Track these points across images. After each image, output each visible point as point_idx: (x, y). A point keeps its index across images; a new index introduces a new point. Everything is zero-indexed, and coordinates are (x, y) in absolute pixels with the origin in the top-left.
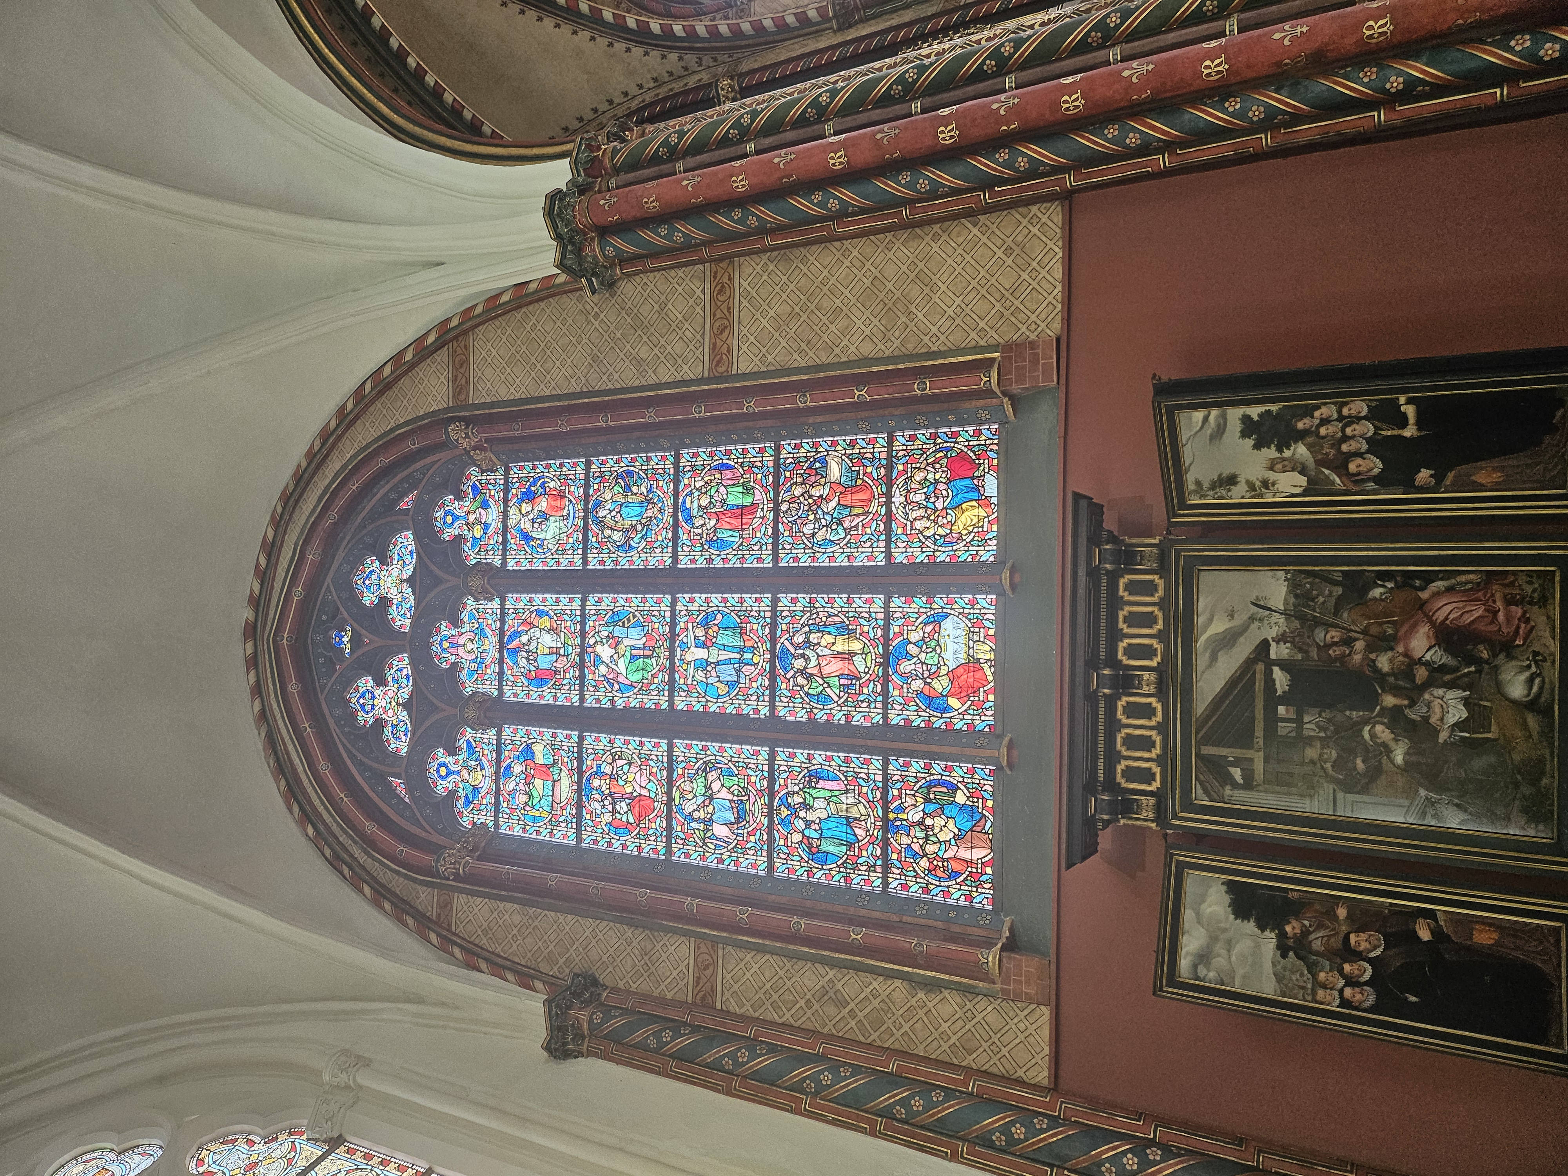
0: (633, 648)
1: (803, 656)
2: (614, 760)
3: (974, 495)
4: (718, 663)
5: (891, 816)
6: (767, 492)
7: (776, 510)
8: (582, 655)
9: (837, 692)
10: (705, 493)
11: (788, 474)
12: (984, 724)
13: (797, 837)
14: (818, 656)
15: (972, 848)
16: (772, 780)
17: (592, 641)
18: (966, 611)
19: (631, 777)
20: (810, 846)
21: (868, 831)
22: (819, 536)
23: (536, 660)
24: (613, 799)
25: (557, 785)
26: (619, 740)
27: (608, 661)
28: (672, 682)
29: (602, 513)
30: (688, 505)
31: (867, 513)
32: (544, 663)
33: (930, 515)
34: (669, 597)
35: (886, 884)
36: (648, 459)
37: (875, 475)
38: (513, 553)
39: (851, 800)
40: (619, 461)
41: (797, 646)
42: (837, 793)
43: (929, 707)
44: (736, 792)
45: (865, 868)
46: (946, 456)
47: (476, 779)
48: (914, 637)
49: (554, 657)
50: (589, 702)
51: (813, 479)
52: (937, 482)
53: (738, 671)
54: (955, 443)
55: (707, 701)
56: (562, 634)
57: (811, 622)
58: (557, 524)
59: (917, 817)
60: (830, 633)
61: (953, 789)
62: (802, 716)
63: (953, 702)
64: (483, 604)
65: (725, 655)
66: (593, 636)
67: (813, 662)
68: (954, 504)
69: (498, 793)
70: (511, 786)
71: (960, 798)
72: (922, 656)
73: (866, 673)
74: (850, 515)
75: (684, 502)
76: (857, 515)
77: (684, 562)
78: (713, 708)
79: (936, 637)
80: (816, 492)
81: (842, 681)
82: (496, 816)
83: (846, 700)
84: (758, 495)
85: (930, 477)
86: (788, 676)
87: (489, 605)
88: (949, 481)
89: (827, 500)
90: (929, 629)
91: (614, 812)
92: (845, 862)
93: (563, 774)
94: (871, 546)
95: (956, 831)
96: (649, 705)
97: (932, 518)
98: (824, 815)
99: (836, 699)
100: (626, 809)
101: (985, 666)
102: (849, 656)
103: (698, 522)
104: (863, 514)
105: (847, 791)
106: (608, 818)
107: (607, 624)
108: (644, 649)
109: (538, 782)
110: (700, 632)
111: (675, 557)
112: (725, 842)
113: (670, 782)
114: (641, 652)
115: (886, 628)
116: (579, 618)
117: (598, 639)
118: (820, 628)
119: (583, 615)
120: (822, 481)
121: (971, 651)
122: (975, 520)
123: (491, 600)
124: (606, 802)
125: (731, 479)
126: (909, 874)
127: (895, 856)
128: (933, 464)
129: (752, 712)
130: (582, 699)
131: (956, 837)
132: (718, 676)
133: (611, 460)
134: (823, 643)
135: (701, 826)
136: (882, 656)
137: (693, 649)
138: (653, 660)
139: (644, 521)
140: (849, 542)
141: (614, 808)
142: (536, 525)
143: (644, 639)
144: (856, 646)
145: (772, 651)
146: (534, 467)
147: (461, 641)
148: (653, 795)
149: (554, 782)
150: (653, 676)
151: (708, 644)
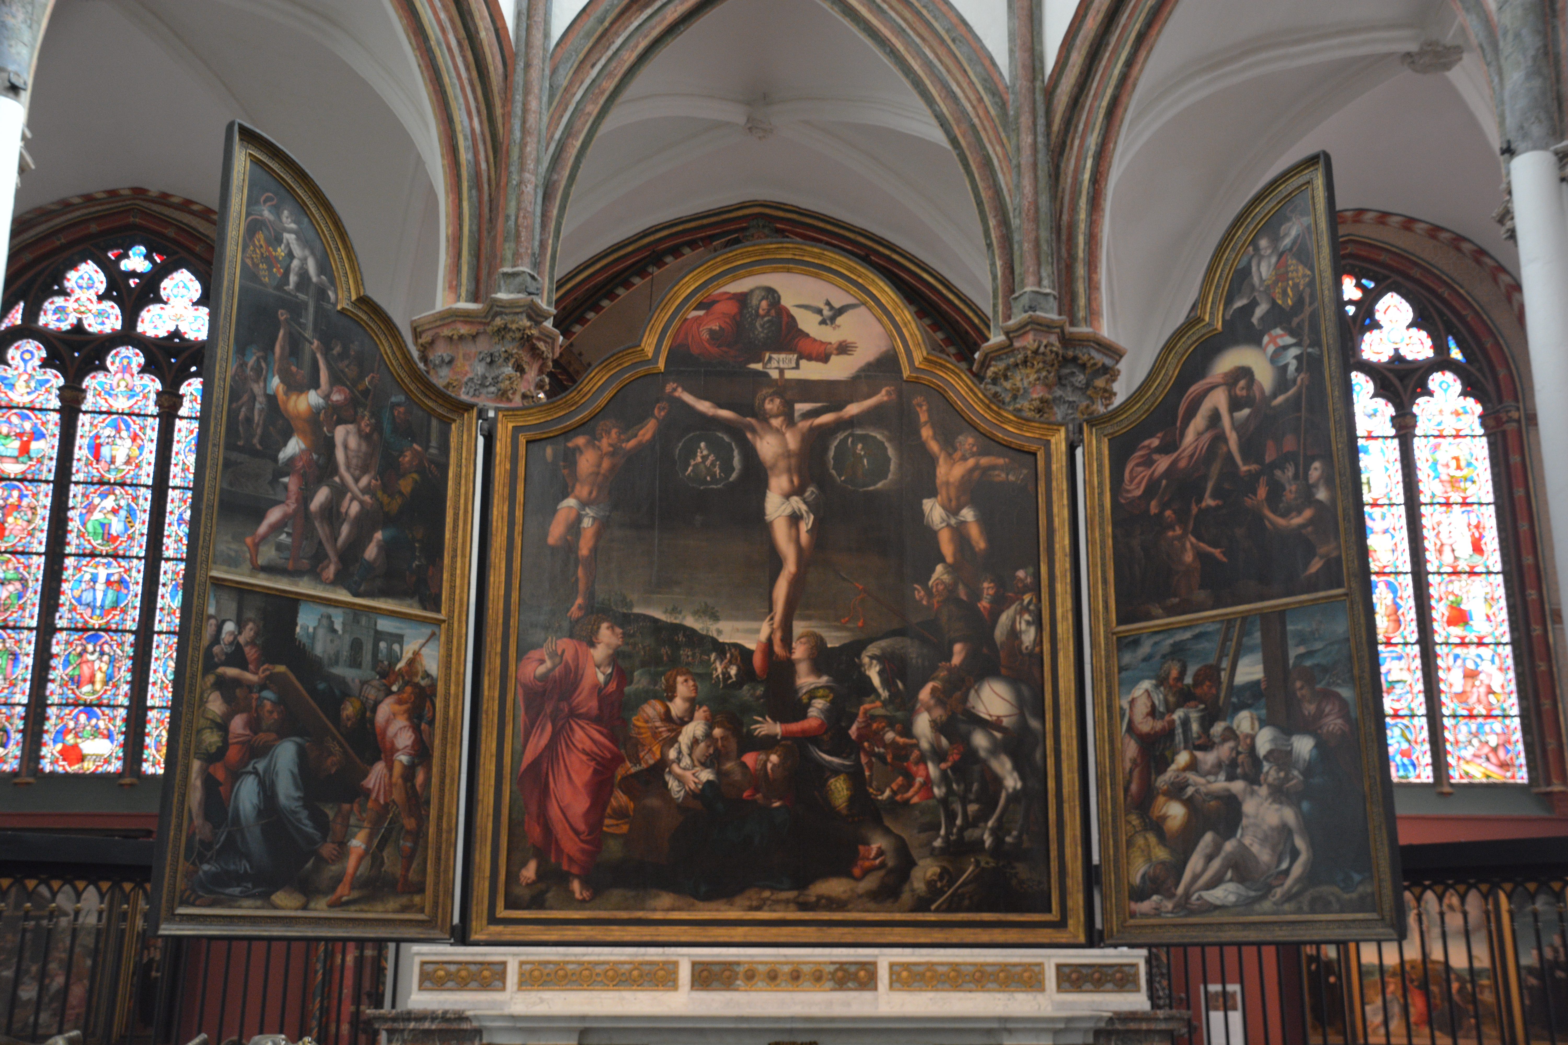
0: (110, 524)
1: (95, 651)
4: (94, 590)
9: (70, 673)
12: (44, 766)
14: (94, 661)
17: (117, 492)
18: (113, 755)
19: (19, 522)
22: (171, 663)
23: (107, 444)
25: (14, 461)
27: (103, 505)
34: (142, 555)
41: (101, 646)
43: (56, 732)
44: (7, 602)
47: (21, 388)
48: (101, 724)
49: (108, 460)
50: (74, 490)
53: (88, 605)
55: (69, 582)
56: (124, 467)
60: (108, 669)
62: (55, 649)
63: (59, 746)
65: (99, 595)
66: (121, 493)
67: (90, 658)
70: (15, 420)
72: (88, 728)
73: (80, 693)
77: (165, 566)
79: (100, 736)
81: (76, 677)
83: (64, 680)
86: (83, 641)
90: (105, 732)
94: (159, 697)
96: (69, 537)
99: (66, 672)
101: (80, 766)
102: (92, 681)
107: (128, 505)
108: (109, 534)
109: (17, 444)
111: (168, 560)
114: (106, 532)
115: (108, 706)
116: (134, 482)
117: (118, 497)
118: (111, 663)
119: (137, 486)
121: (89, 758)
129: (59, 614)
130: (77, 484)
132: (85, 590)
134: (102, 665)
137: (106, 572)
138: (100, 541)
140: (164, 682)
143: (115, 534)
144: (98, 686)
147: (127, 376)
149: (16, 458)
150: (89, 541)
151: (108, 583)
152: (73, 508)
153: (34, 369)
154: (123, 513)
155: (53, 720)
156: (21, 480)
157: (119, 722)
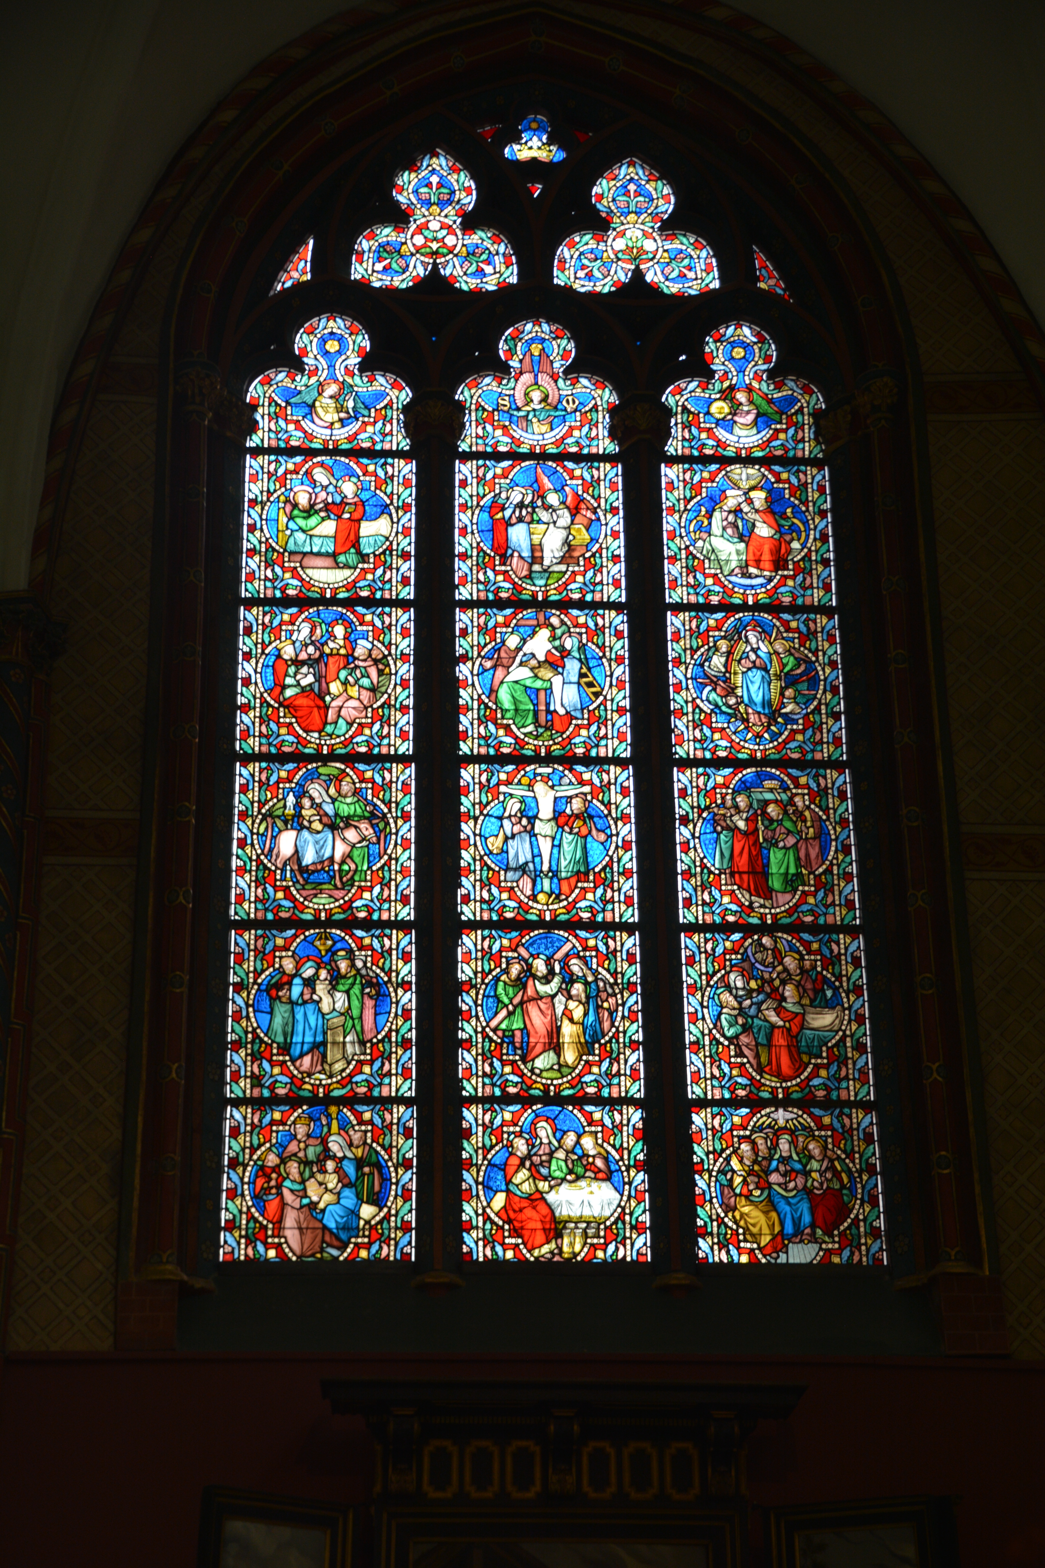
0: (549, 691)
1: (551, 972)
2: (376, 662)
3: (789, 1229)
4: (533, 835)
5: (333, 1109)
6: (790, 912)
7: (763, 929)
8: (533, 603)
9: (503, 1026)
10: (786, 812)
11: (815, 946)
12: (473, 1245)
13: (289, 965)
14: (553, 997)
15: (300, 1229)
16: (368, 924)
17: (555, 621)
18: (627, 1218)
19: (354, 691)
20: (278, 986)
21: (309, 1075)
22: (726, 997)
23: (520, 520)
24: (317, 661)
25: (329, 562)
26: (406, 670)
27: (527, 649)
28: (502, 760)
29: (752, 637)
30: (768, 784)
31: (760, 1070)
32: (518, 535)
33: (759, 1164)
34: (627, 754)
35: (237, 1103)
36: (836, 716)
37: (816, 1082)
38: (688, 476)
39: (349, 1049)
40: (833, 664)
41: (565, 962)
42: (358, 1028)
43: (489, 1164)
44: (346, 867)
45: (256, 1070)
46: (843, 1186)
47: (327, 412)
48: (588, 1143)
49: (526, 554)
50: (463, 618)
51: (809, 986)
52: (807, 1174)
53: (523, 869)
54: (862, 1200)
55: (476, 819)
56: (563, 568)
57: (601, 984)
58: (734, 557)
59: (334, 1147)
60: (586, 1014)
61: (378, 1200)
62: (465, 972)
63: (499, 1200)
64: (604, 419)
65: (545, 846)
66: (563, 623)
67: (543, 989)
68: (776, 1199)
69: (310, 453)
70: (320, 475)
71: (367, 1211)
72: (561, 1154)
73: (532, 1071)
74: (757, 1044)
75: (772, 777)
76: (757, 1056)
77: (681, 778)
78: (467, 829)
79: (588, 1174)
80: (789, 991)
81: (518, 1034)
82: (270, 451)
83: (491, 1040)
84: (785, 901)
85: (815, 1165)
86: (522, 950)
87: (602, 431)
88: (807, 1191)
89: (779, 1010)
90: (599, 1163)
91: (297, 663)
92: (262, 1041)
93: (347, 572)
94: (713, 1076)
95: (322, 1205)
96: (465, 721)
97: (756, 1168)
98: (326, 1006)
99: (493, 1024)
100: (304, 683)
101: (553, 1245)
102: (554, 1044)
103: (742, 801)
104: (759, 1063)
105: (362, 1043)
106: (288, 652)
107: (582, 647)
108: (548, 711)
109: (329, 527)
110: (577, 805)
111: (687, 763)
112: (271, 850)
113: (351, 759)
114: (542, 707)
115: (598, 1100)
116: (589, 598)
117: (559, 632)
118: (592, 999)
119: (595, 606)
120: (806, 1001)
121: (572, 1225)
122: (755, 1230)
123: (613, 434)
124: (311, 649)
125: (807, 855)
126: (255, 1137)
127: (277, 1116)
128: (832, 1168)
129: (464, 891)
130: (467, 605)
131: (313, 1206)
132: (513, 836)
133: (835, 651)
134: (572, 1005)
135: (290, 811)
136: (557, 1094)
137: (552, 794)
138: (531, 728)
139: (742, 709)
140: (718, 1043)
141: (303, 663)
142: (731, 518)
143: (562, 712)
144: (570, 1056)
145: (555, 924)
146: (823, 514)
147: (544, 380)
148: (329, 729)
149: (334, 555)
150: (507, 727)
151: (560, 818)
152: (465, 658)
153: (349, 372)
154: (572, 667)
155: (479, 1138)
156: (349, 603)
157: (626, 1138)
